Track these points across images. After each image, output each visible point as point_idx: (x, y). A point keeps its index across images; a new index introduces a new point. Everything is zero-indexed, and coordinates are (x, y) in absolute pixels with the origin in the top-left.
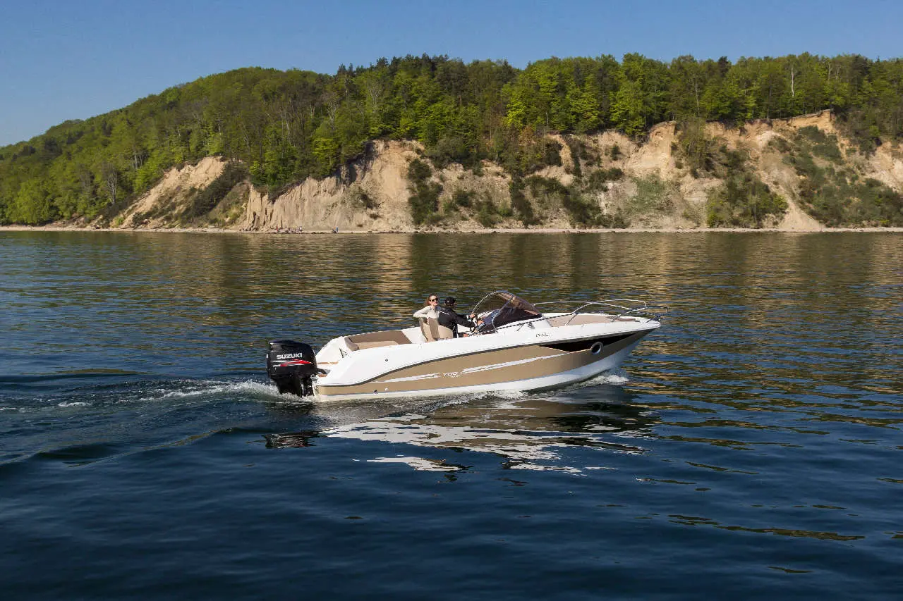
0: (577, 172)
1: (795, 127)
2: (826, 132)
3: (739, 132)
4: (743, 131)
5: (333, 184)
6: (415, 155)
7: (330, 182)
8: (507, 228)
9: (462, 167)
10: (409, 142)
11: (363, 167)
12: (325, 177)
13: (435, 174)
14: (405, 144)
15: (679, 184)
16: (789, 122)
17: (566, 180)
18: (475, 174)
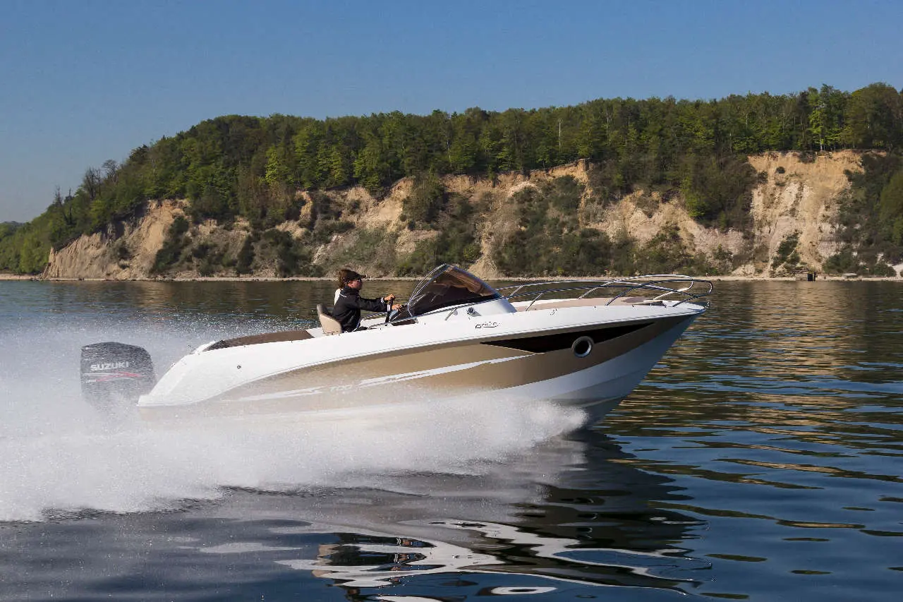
0: (310, 226)
1: (554, 177)
2: (580, 181)
3: (491, 184)
4: (496, 182)
5: (98, 239)
6: (181, 212)
7: (96, 238)
8: (222, 276)
9: (216, 222)
10: (179, 201)
11: (132, 224)
12: (93, 233)
13: (191, 229)
14: (176, 202)
15: (397, 236)
16: (550, 172)
17: (298, 232)
18: (225, 228)
